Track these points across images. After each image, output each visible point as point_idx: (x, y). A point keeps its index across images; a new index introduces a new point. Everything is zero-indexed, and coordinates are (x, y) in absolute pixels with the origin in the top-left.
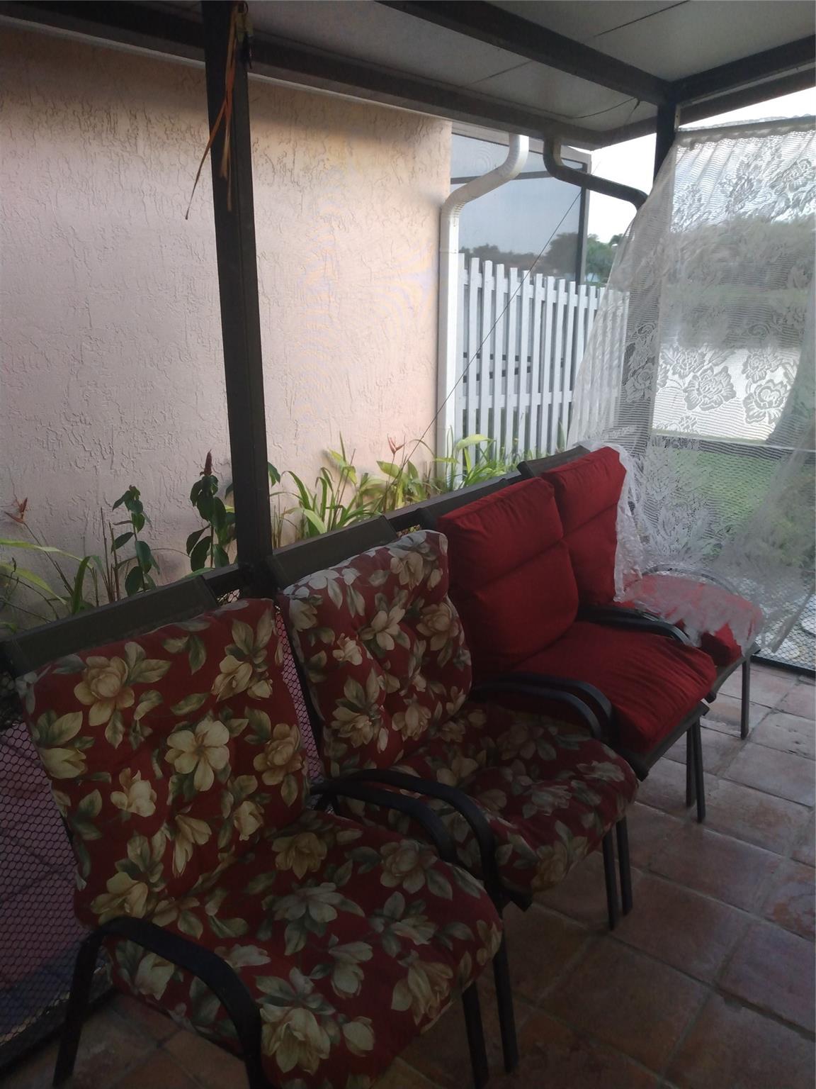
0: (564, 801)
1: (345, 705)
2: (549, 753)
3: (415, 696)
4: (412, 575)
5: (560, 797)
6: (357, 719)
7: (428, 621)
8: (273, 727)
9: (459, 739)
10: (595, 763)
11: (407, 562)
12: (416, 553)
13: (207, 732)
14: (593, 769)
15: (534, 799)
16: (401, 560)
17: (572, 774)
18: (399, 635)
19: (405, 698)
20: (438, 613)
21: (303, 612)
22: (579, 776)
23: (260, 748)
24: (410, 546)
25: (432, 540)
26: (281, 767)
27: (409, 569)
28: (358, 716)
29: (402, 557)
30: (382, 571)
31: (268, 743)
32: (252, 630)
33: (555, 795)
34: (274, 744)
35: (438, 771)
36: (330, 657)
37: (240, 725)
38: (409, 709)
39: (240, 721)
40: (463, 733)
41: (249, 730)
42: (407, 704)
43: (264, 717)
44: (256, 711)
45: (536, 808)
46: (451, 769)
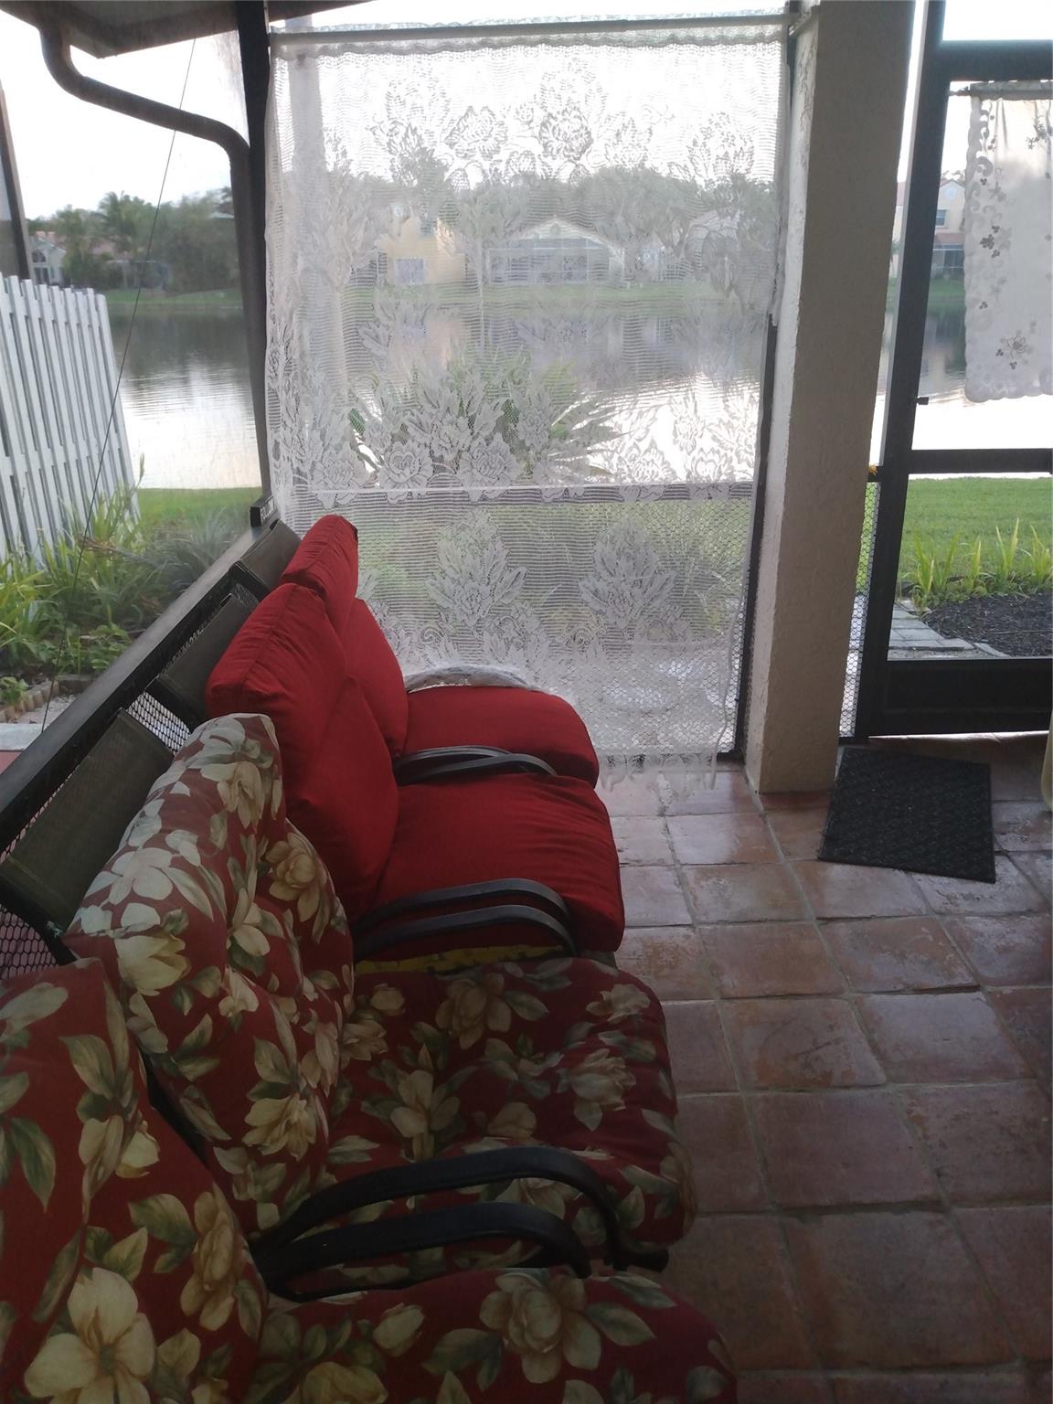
0: (623, 1075)
1: (262, 1095)
2: (532, 1008)
3: (313, 1013)
4: (251, 803)
5: (613, 1071)
6: (289, 1107)
7: (284, 874)
8: (191, 1212)
9: (383, 1047)
10: (605, 995)
11: (240, 784)
12: (245, 762)
13: (97, 1311)
14: (609, 1005)
15: (581, 1092)
16: (230, 783)
17: (587, 1026)
18: (265, 920)
19: (304, 1024)
20: (292, 855)
21: (157, 957)
22: (601, 1024)
23: (186, 1268)
24: (231, 753)
25: (253, 729)
26: (226, 1279)
27: (245, 795)
28: (288, 1102)
29: (228, 778)
30: (216, 815)
31: (196, 1250)
32: (103, 1042)
33: (603, 1071)
34: (206, 1246)
35: (392, 1118)
36: (219, 1020)
37: (134, 1250)
38: (317, 1038)
39: (132, 1240)
40: (382, 1035)
41: (156, 1247)
42: (310, 1032)
43: (169, 1204)
44: (151, 1202)
45: (597, 1105)
46: (404, 1105)
